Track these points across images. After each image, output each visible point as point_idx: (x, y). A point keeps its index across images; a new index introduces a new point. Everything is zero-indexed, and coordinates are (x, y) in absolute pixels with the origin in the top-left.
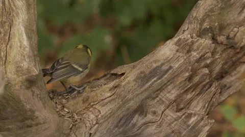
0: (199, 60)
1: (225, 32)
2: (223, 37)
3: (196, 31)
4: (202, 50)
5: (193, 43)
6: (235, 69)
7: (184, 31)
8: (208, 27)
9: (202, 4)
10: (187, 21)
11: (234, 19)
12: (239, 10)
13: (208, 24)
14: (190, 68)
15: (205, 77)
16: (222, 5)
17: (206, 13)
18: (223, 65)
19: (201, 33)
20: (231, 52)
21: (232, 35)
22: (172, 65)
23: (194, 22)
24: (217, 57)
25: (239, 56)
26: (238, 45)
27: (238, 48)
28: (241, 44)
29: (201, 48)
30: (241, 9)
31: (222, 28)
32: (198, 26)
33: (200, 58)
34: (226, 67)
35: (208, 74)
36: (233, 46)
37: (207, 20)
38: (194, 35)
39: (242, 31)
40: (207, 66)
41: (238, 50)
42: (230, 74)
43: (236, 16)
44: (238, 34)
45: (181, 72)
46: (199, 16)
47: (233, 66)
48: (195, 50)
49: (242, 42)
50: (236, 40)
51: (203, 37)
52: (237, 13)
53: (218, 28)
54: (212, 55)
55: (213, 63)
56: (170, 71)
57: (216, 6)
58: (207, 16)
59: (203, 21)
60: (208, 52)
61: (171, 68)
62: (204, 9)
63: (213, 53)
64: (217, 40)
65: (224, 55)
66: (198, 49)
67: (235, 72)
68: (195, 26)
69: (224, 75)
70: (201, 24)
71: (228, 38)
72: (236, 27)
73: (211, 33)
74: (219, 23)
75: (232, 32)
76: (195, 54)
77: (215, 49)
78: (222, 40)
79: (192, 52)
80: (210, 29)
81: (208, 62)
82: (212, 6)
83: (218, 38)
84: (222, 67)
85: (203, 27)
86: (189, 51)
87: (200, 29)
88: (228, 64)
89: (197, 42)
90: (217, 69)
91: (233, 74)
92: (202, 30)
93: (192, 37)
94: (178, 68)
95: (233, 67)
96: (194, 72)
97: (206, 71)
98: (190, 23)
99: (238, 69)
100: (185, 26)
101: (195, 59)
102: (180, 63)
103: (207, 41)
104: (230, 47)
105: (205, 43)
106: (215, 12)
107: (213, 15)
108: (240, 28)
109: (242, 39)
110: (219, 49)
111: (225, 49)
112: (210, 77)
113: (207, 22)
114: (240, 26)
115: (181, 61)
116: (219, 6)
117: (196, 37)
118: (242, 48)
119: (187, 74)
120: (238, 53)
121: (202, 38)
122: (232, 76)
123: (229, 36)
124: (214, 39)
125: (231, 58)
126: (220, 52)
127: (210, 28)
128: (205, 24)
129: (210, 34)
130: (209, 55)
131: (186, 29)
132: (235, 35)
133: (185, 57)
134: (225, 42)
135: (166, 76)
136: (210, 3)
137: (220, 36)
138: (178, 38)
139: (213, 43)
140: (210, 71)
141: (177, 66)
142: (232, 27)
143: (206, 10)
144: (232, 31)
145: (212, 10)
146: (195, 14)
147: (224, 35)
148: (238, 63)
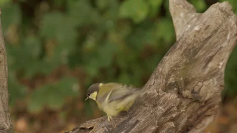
0: (165, 114)
1: (190, 87)
2: (188, 91)
3: (162, 86)
4: (168, 104)
5: (159, 97)
6: (200, 122)
7: (150, 85)
8: (173, 82)
9: (167, 59)
10: (153, 76)
11: (199, 74)
12: (203, 65)
13: (173, 78)
14: (157, 121)
15: (171, 131)
16: (187, 61)
17: (172, 68)
18: (188, 118)
19: (168, 88)
20: (196, 105)
21: (196, 89)
22: (139, 119)
23: (160, 77)
24: (182, 111)
25: (204, 109)
26: (202, 99)
27: (202, 102)
28: (205, 98)
29: (167, 103)
30: (205, 64)
31: (187, 82)
32: (164, 81)
33: (166, 112)
34: (191, 120)
35: (174, 128)
36: (197, 100)
37: (173, 75)
38: (160, 90)
39: (206, 86)
40: (173, 120)
41: (203, 104)
42: (195, 127)
43: (200, 71)
44: (202, 88)
45: (148, 126)
46: (165, 72)
47: (198, 119)
48: (161, 105)
49: (207, 95)
50: (201, 94)
51: (169, 91)
52: (201, 68)
53: (183, 82)
54: (178, 109)
55: (178, 116)
56: (137, 125)
57: (181, 62)
58: (172, 71)
59: (169, 75)
60: (174, 106)
61: (137, 122)
62: (169, 64)
63: (178, 107)
64: (182, 94)
65: (189, 109)
66: (164, 103)
67: (201, 125)
68: (161, 81)
69: (189, 128)
70: (167, 79)
71: (193, 92)
72: (200, 82)
73: (176, 87)
74: (184, 78)
75: (197, 87)
76: (161, 108)
77: (181, 103)
78: (187, 94)
79: (158, 107)
80: (176, 84)
81: (174, 115)
82: (178, 62)
83: (183, 92)
84: (187, 121)
85: (169, 82)
86: (155, 106)
87: (166, 83)
88: (193, 118)
89: (162, 96)
90: (183, 122)
91: (198, 127)
92: (167, 84)
93: (158, 92)
94: (144, 122)
95: (198, 121)
96: (161, 126)
97: (172, 124)
98: (156, 78)
99: (203, 122)
100: (152, 81)
101: (161, 113)
102: (146, 117)
103: (172, 95)
104: (195, 101)
105: (171, 97)
106: (179, 67)
107: (178, 70)
108: (204, 82)
109: (207, 93)
110: (185, 103)
111: (190, 103)
112: (176, 131)
113: (173, 77)
114: (204, 81)
115: (147, 115)
116: (184, 61)
117: (162, 92)
118: (206, 102)
119: (154, 128)
120: (203, 107)
121: (168, 93)
122: (197, 129)
123: (193, 90)
124: (179, 93)
125: (196, 111)
126: (185, 106)
127: (176, 82)
128: (171, 79)
129: (175, 89)
130: (175, 109)
131: (152, 84)
132: (200, 90)
133: (151, 112)
134: (190, 96)
135: (133, 130)
136: (175, 59)
137: (185, 90)
138: (145, 93)
139: (178, 97)
140: (175, 125)
141: (143, 120)
142: (197, 82)
143: (172, 65)
144: (197, 85)
145: (177, 66)
146: (160, 70)
147: (189, 89)
148: (202, 116)
